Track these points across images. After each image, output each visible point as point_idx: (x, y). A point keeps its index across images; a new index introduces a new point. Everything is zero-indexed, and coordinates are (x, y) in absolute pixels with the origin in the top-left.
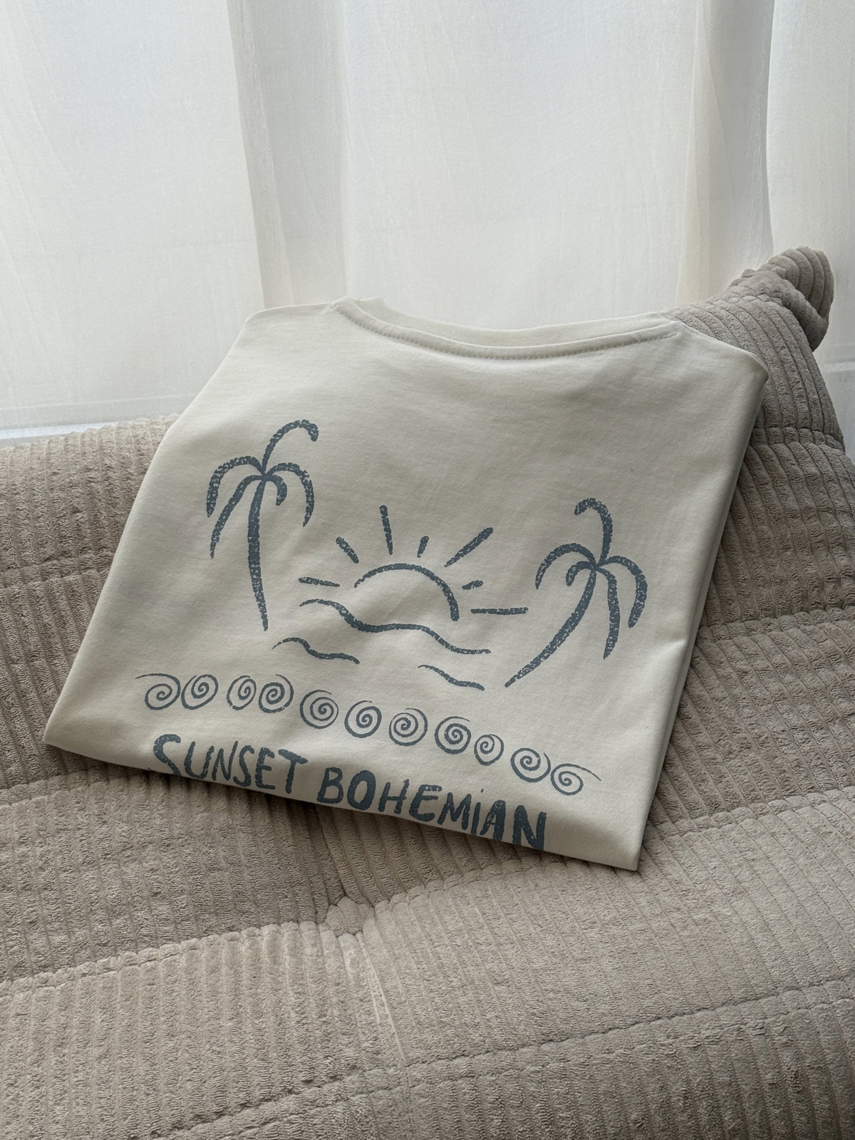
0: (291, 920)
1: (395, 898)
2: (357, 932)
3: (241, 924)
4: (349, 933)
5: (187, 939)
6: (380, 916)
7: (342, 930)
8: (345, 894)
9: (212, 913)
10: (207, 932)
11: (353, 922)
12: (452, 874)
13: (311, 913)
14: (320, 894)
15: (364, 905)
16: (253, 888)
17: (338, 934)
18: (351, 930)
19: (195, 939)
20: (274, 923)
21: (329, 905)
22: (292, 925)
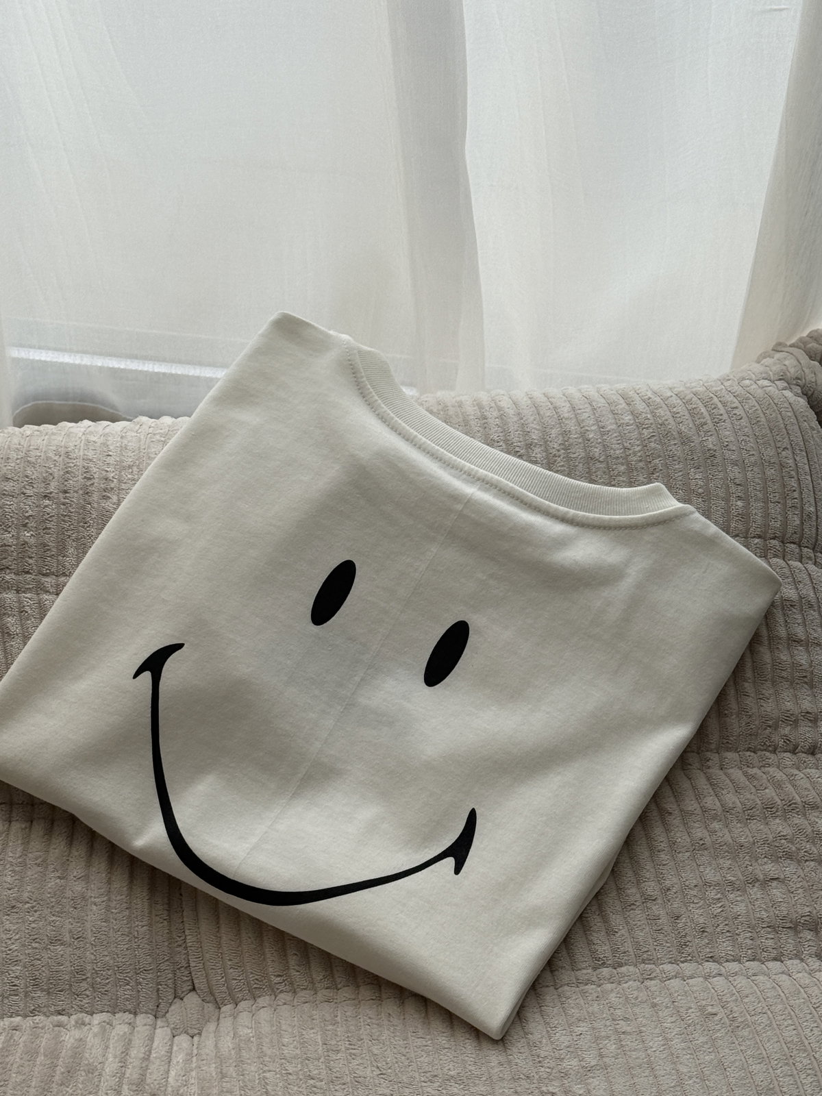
0: (127, 1011)
1: (243, 1005)
2: (195, 1035)
3: (72, 1007)
4: (188, 1034)
5: (11, 1017)
6: (222, 1020)
7: (181, 1030)
8: (194, 989)
9: (44, 991)
10: (33, 1013)
11: (194, 1023)
12: (305, 989)
13: (151, 1006)
14: (166, 985)
15: (210, 1005)
16: (94, 969)
17: (175, 1034)
18: (190, 1031)
19: (19, 1018)
20: (108, 1012)
21: (175, 998)
22: (128, 1017)
